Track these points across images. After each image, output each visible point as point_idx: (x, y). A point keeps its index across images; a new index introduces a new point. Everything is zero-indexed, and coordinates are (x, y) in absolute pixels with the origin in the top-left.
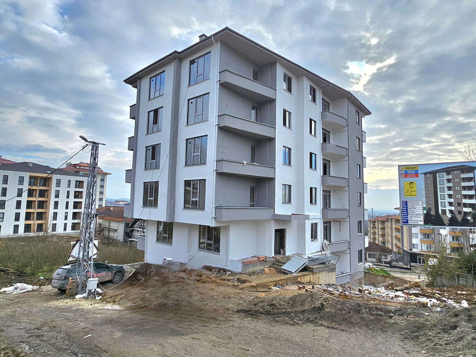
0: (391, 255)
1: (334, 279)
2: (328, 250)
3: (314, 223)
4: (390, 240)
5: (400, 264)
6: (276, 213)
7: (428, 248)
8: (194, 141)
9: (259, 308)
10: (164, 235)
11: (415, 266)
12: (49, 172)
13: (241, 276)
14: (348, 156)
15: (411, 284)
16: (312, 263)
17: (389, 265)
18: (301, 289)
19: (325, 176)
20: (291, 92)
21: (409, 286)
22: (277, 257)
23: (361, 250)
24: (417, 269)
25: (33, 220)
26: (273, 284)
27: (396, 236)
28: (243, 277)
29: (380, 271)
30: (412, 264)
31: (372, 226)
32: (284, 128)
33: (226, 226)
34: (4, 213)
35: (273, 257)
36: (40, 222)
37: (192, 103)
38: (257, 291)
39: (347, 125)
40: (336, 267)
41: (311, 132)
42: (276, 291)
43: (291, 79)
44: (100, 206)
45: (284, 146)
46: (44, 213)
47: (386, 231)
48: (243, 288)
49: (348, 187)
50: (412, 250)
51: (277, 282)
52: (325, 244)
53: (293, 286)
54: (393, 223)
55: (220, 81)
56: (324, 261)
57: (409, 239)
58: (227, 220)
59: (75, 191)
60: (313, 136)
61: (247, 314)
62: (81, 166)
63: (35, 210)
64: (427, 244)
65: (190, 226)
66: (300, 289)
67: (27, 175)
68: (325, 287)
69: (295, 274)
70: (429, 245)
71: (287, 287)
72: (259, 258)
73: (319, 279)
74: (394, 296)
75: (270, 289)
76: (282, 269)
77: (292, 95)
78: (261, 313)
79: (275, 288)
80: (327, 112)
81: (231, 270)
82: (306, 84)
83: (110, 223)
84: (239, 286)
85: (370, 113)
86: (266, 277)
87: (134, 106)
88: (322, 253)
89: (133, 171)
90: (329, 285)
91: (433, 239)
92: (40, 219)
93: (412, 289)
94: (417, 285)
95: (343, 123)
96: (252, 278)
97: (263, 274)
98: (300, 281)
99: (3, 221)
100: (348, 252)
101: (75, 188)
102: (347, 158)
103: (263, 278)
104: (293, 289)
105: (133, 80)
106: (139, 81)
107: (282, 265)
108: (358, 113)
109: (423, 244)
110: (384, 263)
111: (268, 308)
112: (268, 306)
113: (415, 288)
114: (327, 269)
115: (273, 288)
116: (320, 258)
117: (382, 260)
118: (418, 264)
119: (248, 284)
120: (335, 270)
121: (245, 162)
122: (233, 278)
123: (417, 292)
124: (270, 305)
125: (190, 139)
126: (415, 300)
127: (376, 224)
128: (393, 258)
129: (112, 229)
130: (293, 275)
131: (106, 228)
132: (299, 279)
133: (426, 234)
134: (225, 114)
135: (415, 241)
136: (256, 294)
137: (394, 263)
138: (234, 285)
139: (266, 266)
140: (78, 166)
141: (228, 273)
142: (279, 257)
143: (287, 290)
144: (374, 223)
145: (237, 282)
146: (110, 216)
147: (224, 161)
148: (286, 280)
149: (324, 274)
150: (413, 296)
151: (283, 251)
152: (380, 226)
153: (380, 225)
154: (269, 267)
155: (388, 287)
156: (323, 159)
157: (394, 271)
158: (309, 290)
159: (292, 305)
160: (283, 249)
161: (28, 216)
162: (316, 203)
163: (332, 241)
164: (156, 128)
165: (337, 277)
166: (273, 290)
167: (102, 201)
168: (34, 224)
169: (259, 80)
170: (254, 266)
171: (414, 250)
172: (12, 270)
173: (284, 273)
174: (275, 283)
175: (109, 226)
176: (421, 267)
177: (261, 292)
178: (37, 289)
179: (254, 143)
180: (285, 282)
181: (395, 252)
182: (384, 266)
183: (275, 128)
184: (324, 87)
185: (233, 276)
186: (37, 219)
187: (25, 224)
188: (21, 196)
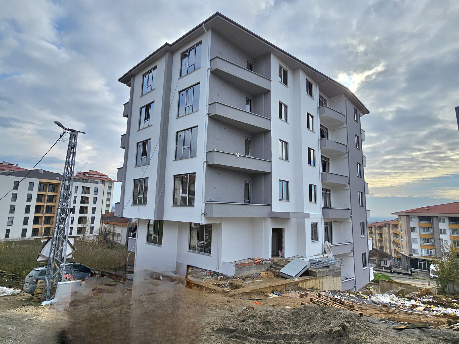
0: (390, 261)
1: (340, 285)
2: (330, 253)
3: (315, 223)
4: (388, 246)
5: (400, 269)
6: (273, 210)
7: (428, 253)
8: (185, 133)
9: (248, 327)
10: (154, 235)
11: (417, 272)
12: (58, 178)
13: (234, 281)
14: (348, 153)
15: (422, 291)
16: (314, 266)
17: (389, 271)
18: (303, 297)
19: (325, 174)
20: (286, 85)
21: (420, 293)
22: (275, 260)
23: (365, 253)
24: (418, 275)
25: (41, 224)
26: (270, 290)
27: (394, 241)
28: (236, 282)
29: (381, 276)
30: (413, 270)
31: (369, 231)
32: (280, 120)
33: (218, 225)
34: (13, 217)
35: (270, 259)
36: (48, 226)
37: (183, 95)
38: (251, 298)
39: (346, 121)
40: (341, 272)
41: (308, 127)
42: (274, 299)
43: (286, 72)
44: (107, 212)
45: (280, 140)
46: (51, 218)
47: (383, 236)
48: (234, 295)
49: (349, 186)
50: (412, 256)
51: (274, 288)
52: (327, 246)
53: (294, 293)
54: (391, 229)
55: (211, 68)
56: (328, 264)
57: (409, 244)
58: (218, 216)
59: (81, 197)
60: (310, 130)
61: (231, 334)
62: (91, 174)
63: (43, 215)
64: (428, 249)
65: (180, 225)
66: (301, 296)
67: (36, 182)
68: (331, 294)
69: (295, 279)
70: (429, 250)
71: (287, 294)
72: (254, 260)
73: (323, 285)
74: (411, 305)
75: (266, 296)
76: (280, 273)
77: (288, 88)
78: (250, 335)
79: (272, 296)
80: (325, 107)
81: (224, 273)
82: (303, 78)
83: (114, 227)
84: (229, 293)
85: (368, 112)
86: (262, 282)
87: (128, 104)
88: (324, 256)
89: (124, 169)
90: (335, 292)
91: (433, 244)
92: (47, 224)
93: (424, 297)
94: (428, 293)
95: (342, 119)
96: (246, 283)
97: (259, 278)
98: (302, 287)
99: (12, 225)
100: (352, 254)
101: (82, 193)
102: (347, 155)
103: (259, 283)
104: (294, 296)
105: (127, 79)
106: (132, 79)
107: (281, 268)
108: (356, 111)
109: (423, 250)
110: (383, 268)
111: (260, 327)
112: (260, 324)
113: (426, 295)
114: (331, 273)
115: (270, 295)
116: (322, 260)
117: (382, 265)
118: (419, 269)
119: (240, 290)
120: (341, 275)
121: (238, 154)
122: (224, 282)
123: (430, 300)
124: (264, 322)
125: (179, 132)
126: (437, 311)
127: (373, 230)
128: (392, 264)
129: (116, 233)
130: (293, 280)
131: (110, 232)
132: (300, 285)
133: (425, 239)
134: (216, 102)
135: (414, 246)
136: (250, 303)
137: (394, 269)
138: (224, 291)
139: (263, 269)
140: (88, 174)
141: (220, 277)
142: (277, 260)
143: (286, 297)
144: (370, 229)
145: (229, 287)
146: (114, 221)
147: (214, 152)
148: (286, 285)
149: (329, 279)
150: (433, 305)
151: (281, 252)
152: (377, 232)
153: (377, 230)
154: (266, 270)
155: (399, 295)
156: (322, 156)
157: (395, 277)
158: (315, 300)
159: (295, 324)
160: (281, 251)
161: (36, 220)
162: (315, 201)
163: (333, 243)
164: (147, 123)
165: (342, 282)
166: (271, 297)
167: (109, 207)
168: (42, 228)
169: (253, 70)
170: (249, 268)
171: (415, 256)
172: (7, 272)
173: (282, 277)
174: (272, 289)
175: (114, 230)
176: (423, 272)
177: (255, 300)
178: (18, 293)
179: (249, 137)
180: (285, 288)
181: (394, 258)
182: (384, 272)
183: (271, 120)
184: (321, 82)
185: (225, 280)
186: (45, 224)
187: (33, 228)
188: (31, 201)
